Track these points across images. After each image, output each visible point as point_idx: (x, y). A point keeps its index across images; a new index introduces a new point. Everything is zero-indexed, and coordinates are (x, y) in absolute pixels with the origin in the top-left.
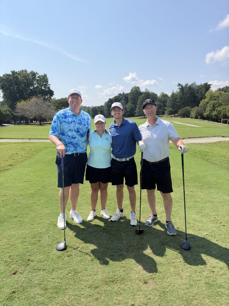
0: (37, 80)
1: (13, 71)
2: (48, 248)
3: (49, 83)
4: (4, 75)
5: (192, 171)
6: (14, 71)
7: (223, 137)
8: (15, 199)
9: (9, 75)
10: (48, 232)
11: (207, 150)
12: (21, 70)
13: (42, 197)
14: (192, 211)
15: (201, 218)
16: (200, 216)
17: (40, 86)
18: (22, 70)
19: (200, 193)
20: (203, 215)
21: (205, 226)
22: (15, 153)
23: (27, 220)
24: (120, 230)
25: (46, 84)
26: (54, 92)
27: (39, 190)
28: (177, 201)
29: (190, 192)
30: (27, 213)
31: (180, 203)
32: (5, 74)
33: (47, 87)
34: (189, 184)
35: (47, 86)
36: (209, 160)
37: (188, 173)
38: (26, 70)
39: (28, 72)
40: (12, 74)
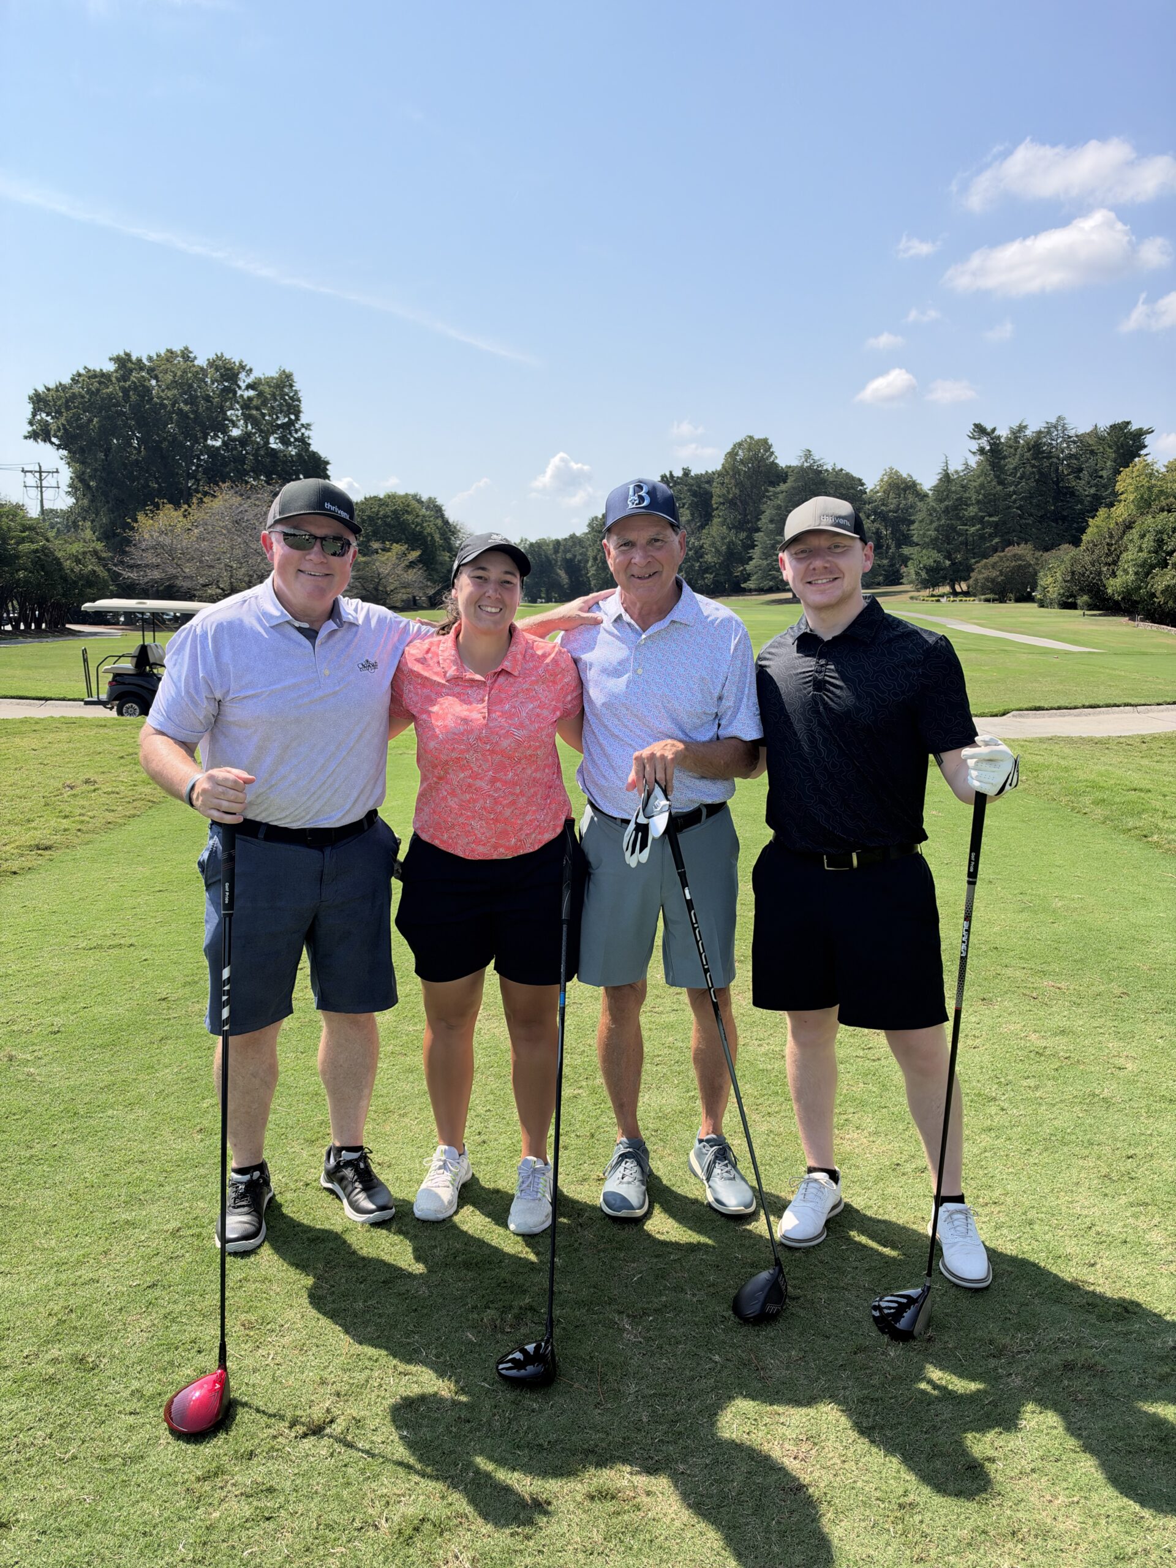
0: (247, 405)
1: (122, 354)
2: (131, 1419)
3: (304, 419)
4: (79, 375)
5: (1061, 898)
6: (128, 355)
8: (11, 1058)
9: (103, 378)
10: (157, 1292)
11: (1137, 779)
12: (163, 352)
13: (169, 1046)
14: (1074, 1171)
15: (1134, 1215)
16: (1123, 1200)
17: (261, 431)
18: (170, 351)
19: (1113, 1045)
20: (1140, 1195)
21: (1163, 1281)
22: (83, 777)
23: (44, 1202)
24: (611, 1301)
25: (291, 423)
26: (327, 463)
27: (164, 1004)
28: (979, 1095)
29: (1055, 1034)
30: (56, 1152)
31: (993, 1110)
32: (82, 371)
33: (296, 440)
34: (1046, 982)
35: (296, 431)
36: (1155, 838)
37: (1036, 912)
38: (186, 349)
39: (196, 363)
40: (116, 371)
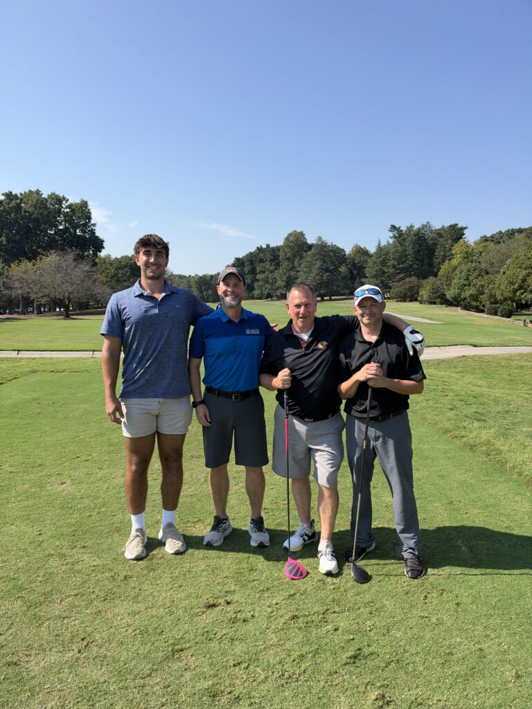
0: (66, 215)
1: (8, 192)
3: (92, 222)
6: (11, 193)
7: (475, 346)
12: (27, 191)
17: (72, 227)
18: (30, 191)
25: (87, 223)
26: (103, 241)
33: (89, 231)
35: (89, 227)
38: (38, 190)
39: (43, 196)
40: (5, 200)
